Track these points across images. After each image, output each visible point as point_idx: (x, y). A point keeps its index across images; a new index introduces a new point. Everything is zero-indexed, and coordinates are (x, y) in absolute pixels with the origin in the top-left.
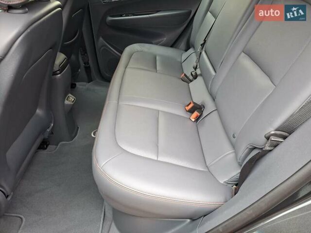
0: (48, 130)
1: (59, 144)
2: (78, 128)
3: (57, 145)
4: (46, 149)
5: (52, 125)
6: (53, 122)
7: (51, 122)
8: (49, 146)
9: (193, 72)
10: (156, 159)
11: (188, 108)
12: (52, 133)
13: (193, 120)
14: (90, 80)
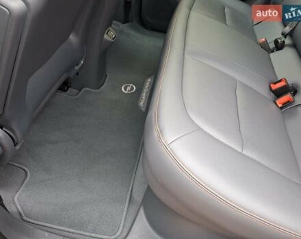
0: (76, 68)
1: (82, 91)
2: (106, 76)
3: (80, 90)
4: (66, 91)
5: (82, 62)
6: (83, 59)
7: (81, 59)
8: (70, 89)
9: (280, 38)
10: (240, 151)
11: (275, 87)
12: (77, 74)
13: (280, 105)
14: (125, 21)
